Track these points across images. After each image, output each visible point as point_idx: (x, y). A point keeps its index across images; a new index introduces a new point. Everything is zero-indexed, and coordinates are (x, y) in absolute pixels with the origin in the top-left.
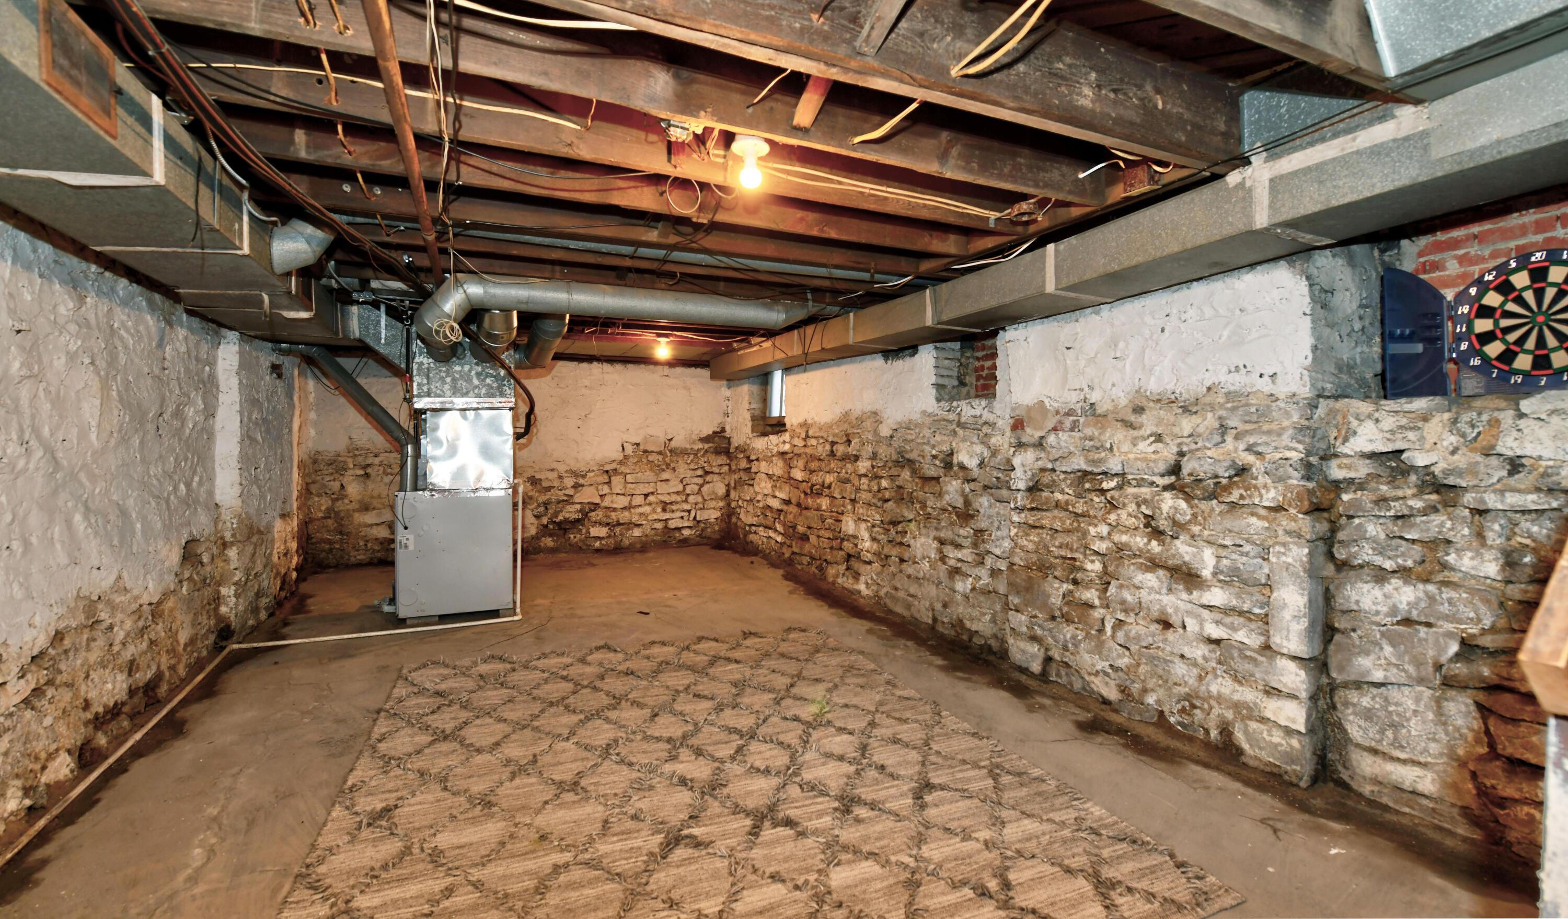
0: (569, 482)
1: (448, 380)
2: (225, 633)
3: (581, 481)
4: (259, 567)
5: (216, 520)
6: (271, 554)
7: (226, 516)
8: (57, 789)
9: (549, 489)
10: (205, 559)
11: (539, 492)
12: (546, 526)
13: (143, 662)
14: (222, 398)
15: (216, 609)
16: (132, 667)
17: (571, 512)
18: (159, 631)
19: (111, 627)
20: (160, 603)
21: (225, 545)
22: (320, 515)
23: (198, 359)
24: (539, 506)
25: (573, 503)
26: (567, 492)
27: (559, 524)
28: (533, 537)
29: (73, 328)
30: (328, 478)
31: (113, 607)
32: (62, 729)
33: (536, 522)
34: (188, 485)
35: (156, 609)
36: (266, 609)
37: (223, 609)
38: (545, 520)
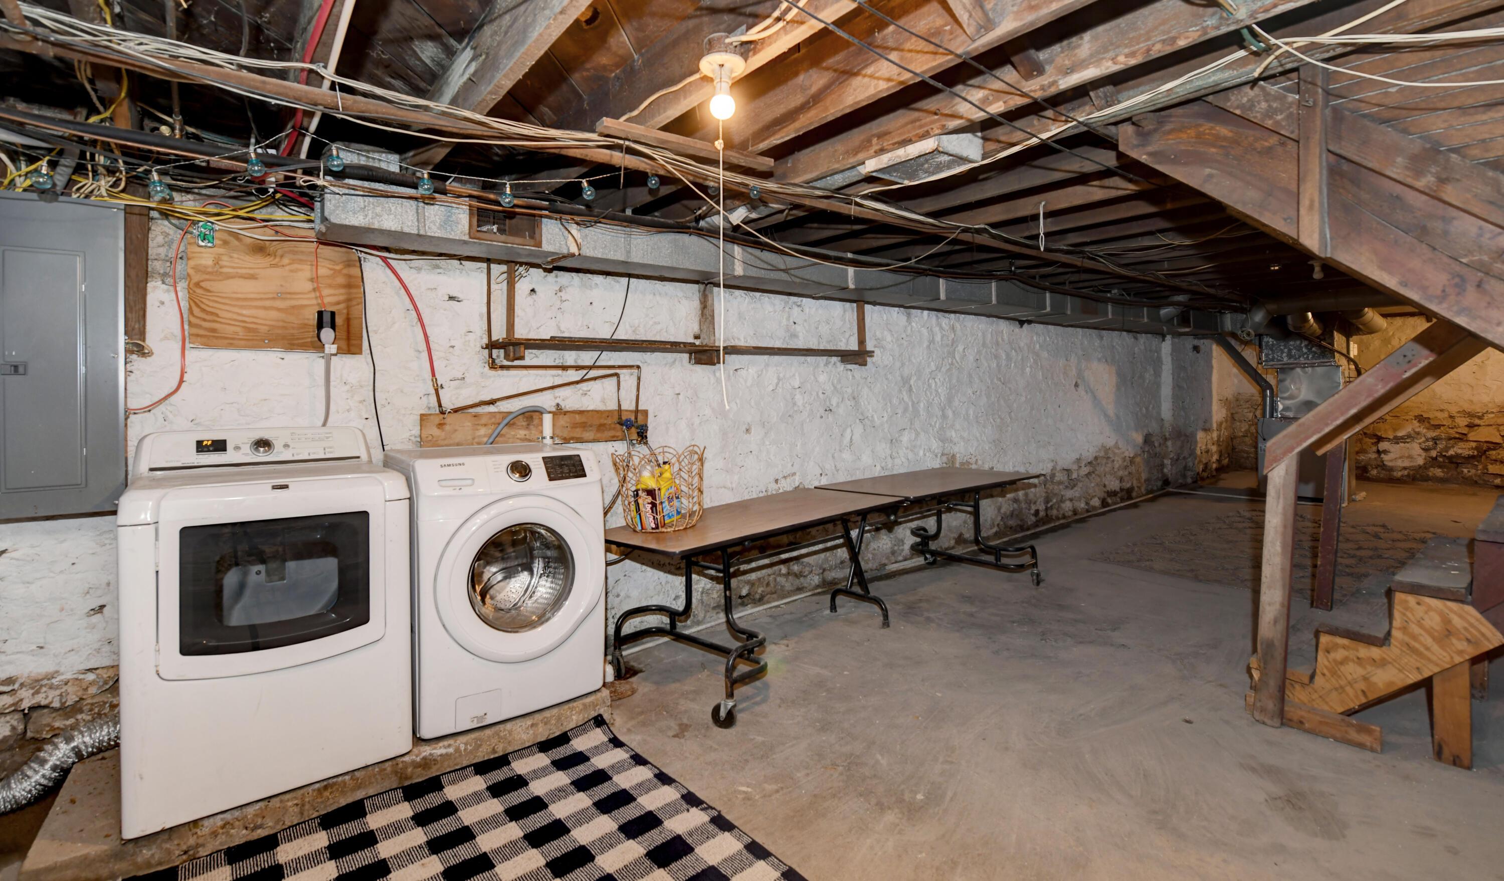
0: (1462, 422)
1: (1286, 350)
2: (1166, 482)
3: (1477, 421)
4: (1186, 454)
5: (1162, 427)
6: (1195, 449)
7: (1167, 425)
8: (1094, 508)
9: (1438, 426)
10: (1156, 444)
11: (1428, 429)
12: (1435, 459)
13: (1126, 479)
14: (1164, 367)
15: (1162, 470)
16: (1121, 479)
17: (1462, 449)
18: (1133, 469)
19: (1113, 461)
20: (1133, 458)
21: (1166, 439)
22: (1241, 434)
23: (1151, 351)
24: (1427, 440)
25: (1467, 441)
26: (1460, 430)
27: (1450, 458)
28: (1420, 467)
29: (1099, 350)
30: (1246, 411)
31: (1115, 454)
32: (1097, 489)
33: (1424, 454)
34: (1147, 409)
35: (1132, 461)
36: (1192, 478)
37: (1165, 470)
38: (1434, 454)
